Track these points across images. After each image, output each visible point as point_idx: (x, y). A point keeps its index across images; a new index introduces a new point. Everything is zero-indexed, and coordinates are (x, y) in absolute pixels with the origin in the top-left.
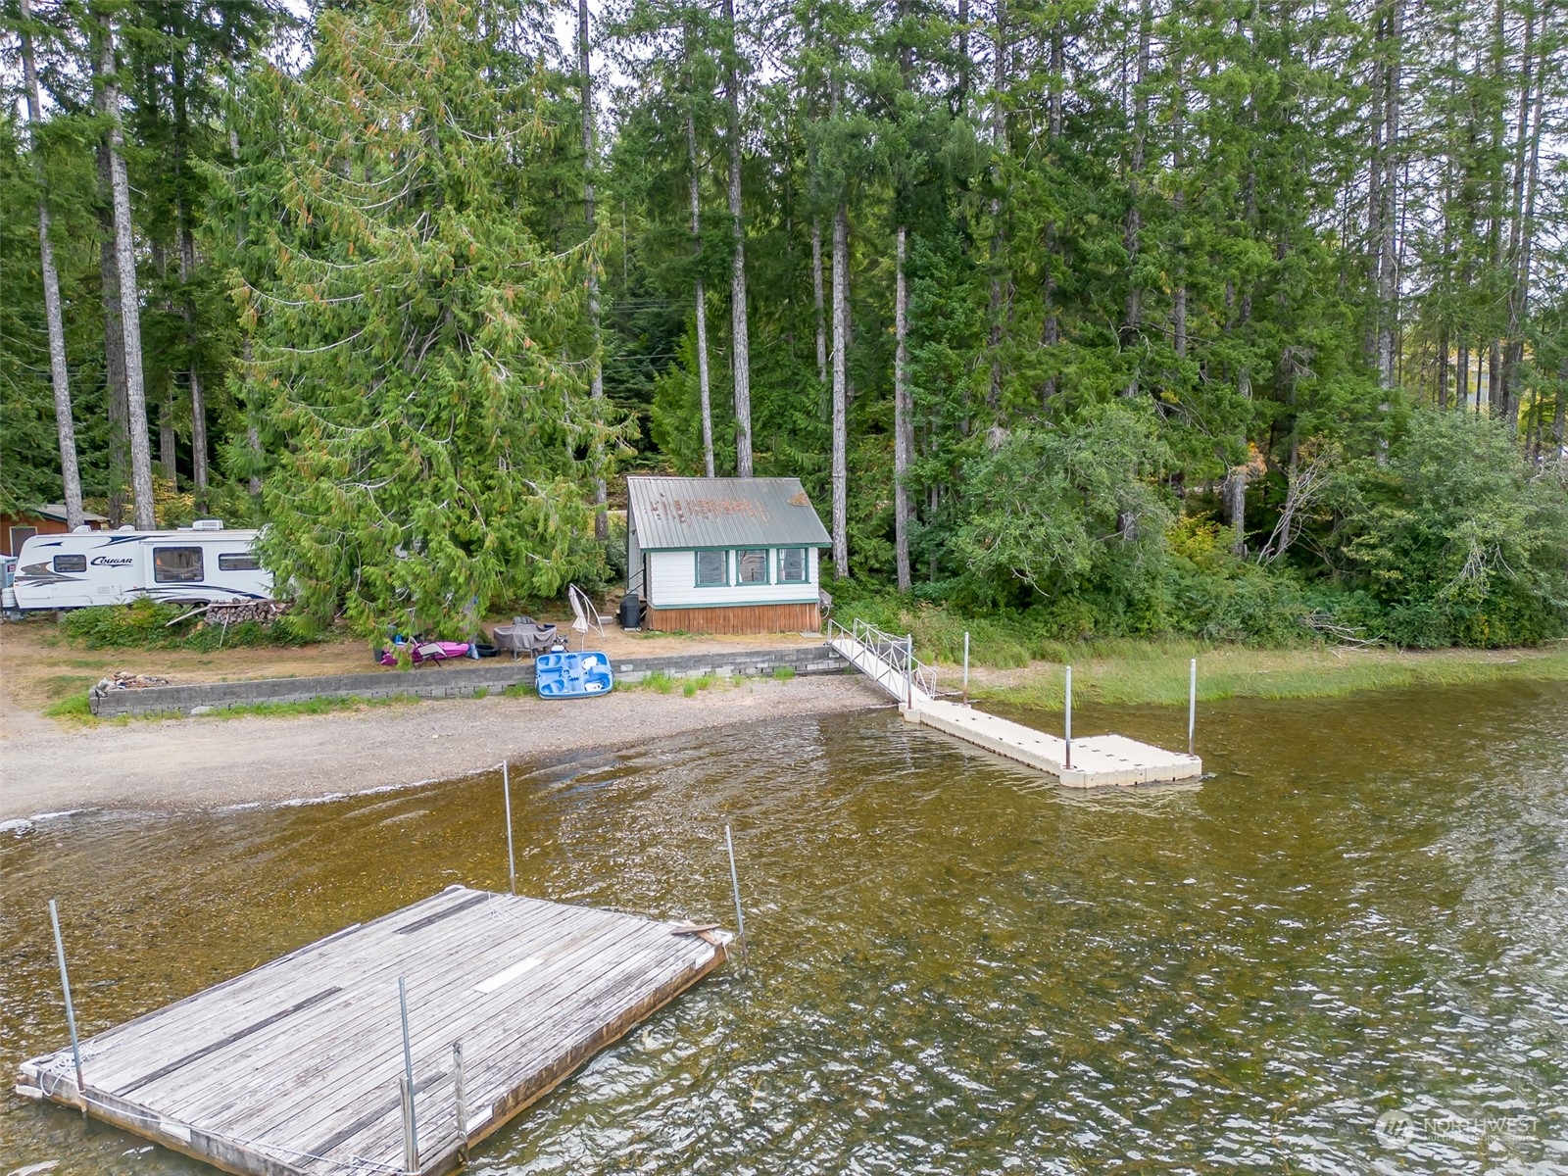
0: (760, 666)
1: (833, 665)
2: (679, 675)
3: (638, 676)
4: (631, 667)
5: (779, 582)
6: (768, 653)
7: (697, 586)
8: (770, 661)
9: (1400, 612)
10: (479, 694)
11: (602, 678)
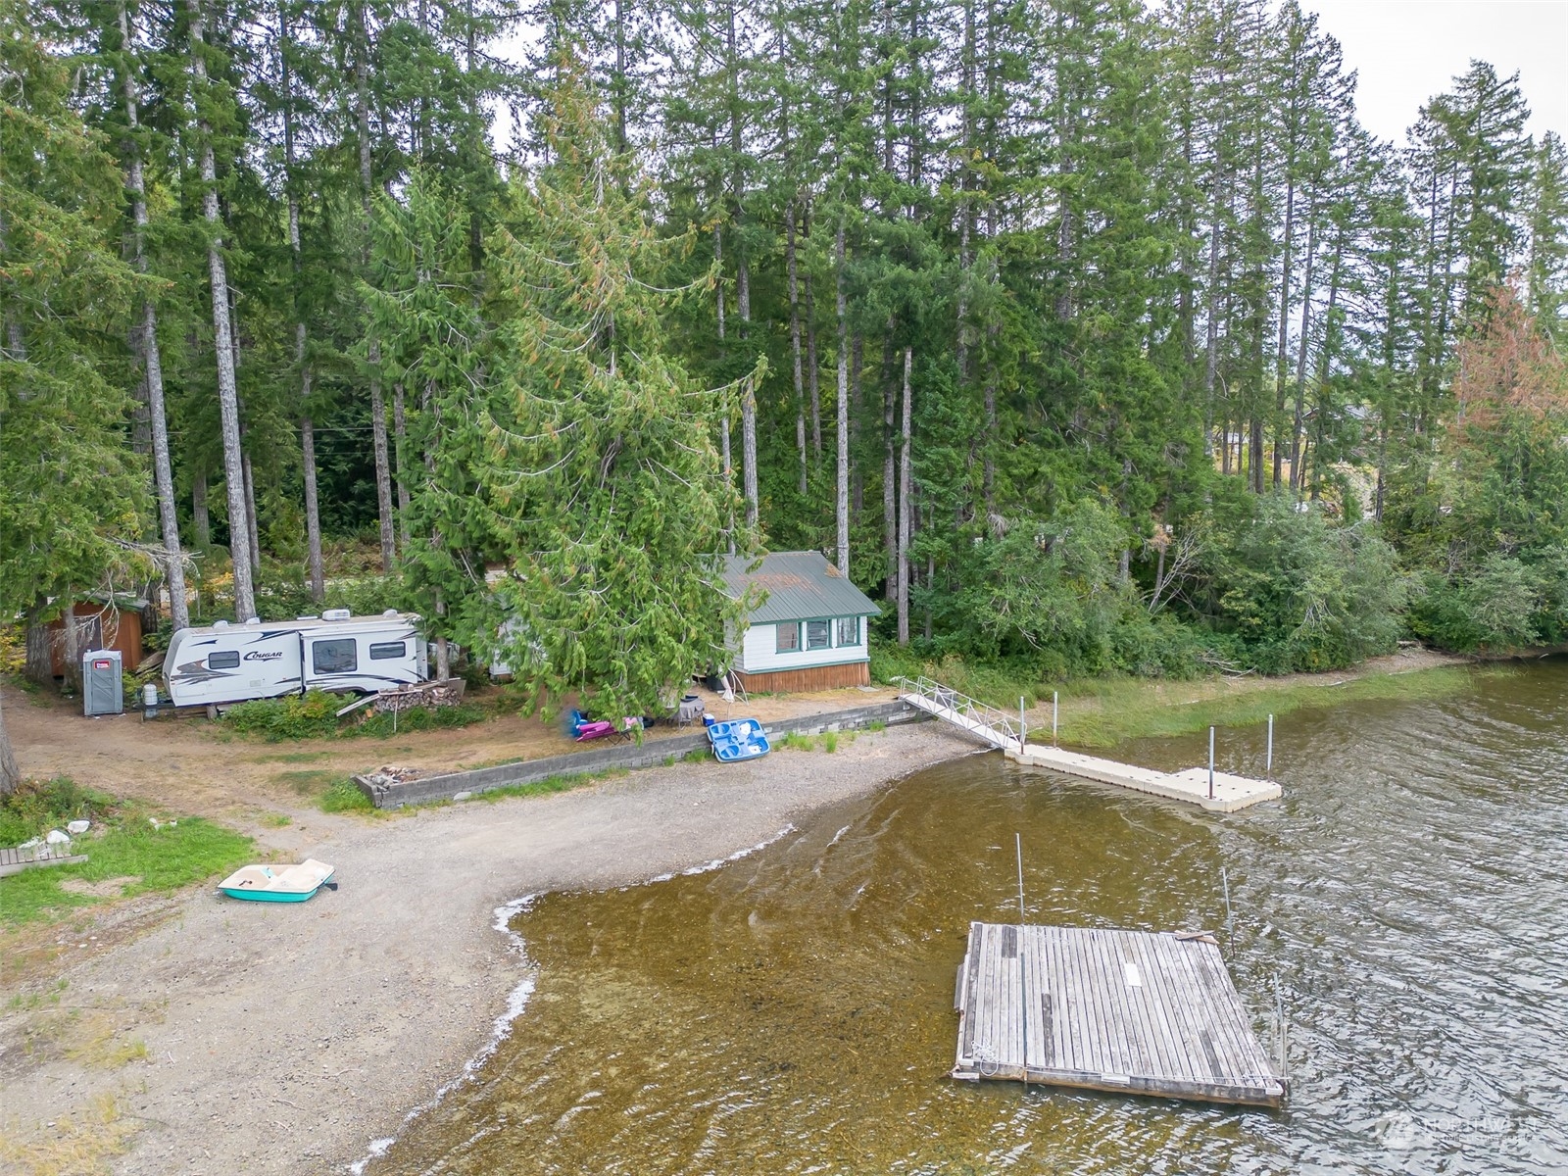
0: (856, 721)
1: (904, 716)
2: (806, 735)
4: (771, 729)
5: (839, 646)
6: (863, 710)
7: (778, 652)
8: (861, 716)
9: (1262, 648)
10: (667, 762)
11: (760, 741)
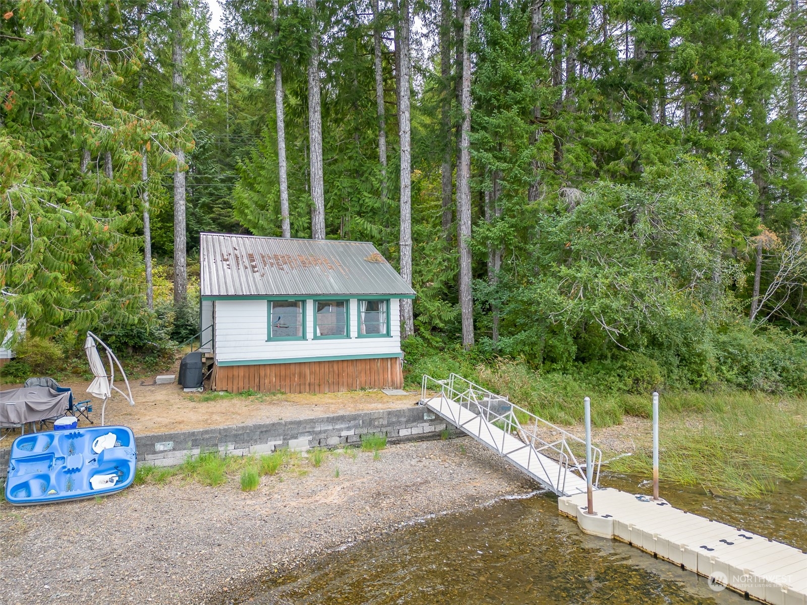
0: (344, 433)
1: (427, 428)
2: (239, 452)
3: (178, 458)
4: (170, 445)
5: (360, 336)
6: (355, 418)
7: (269, 340)
8: (356, 427)
11: (120, 467)
